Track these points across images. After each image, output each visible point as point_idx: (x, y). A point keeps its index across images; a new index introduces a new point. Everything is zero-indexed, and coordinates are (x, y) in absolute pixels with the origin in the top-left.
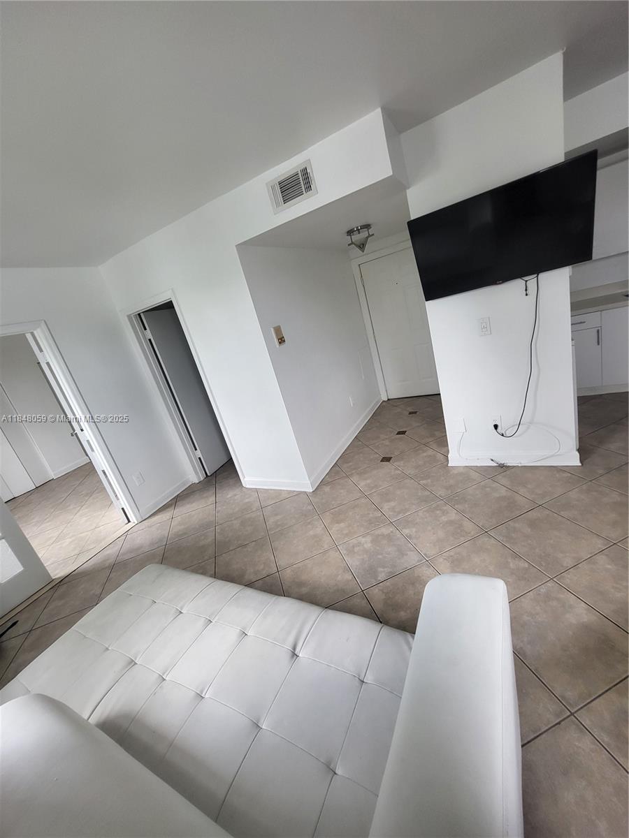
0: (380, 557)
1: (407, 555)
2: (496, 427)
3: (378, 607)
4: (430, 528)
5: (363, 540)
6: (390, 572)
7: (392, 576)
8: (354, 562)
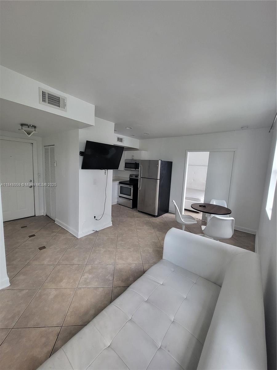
0: (100, 275)
1: (107, 267)
2: (95, 217)
3: (123, 284)
4: (102, 257)
5: (85, 276)
6: (111, 275)
7: (113, 275)
8: (95, 284)
